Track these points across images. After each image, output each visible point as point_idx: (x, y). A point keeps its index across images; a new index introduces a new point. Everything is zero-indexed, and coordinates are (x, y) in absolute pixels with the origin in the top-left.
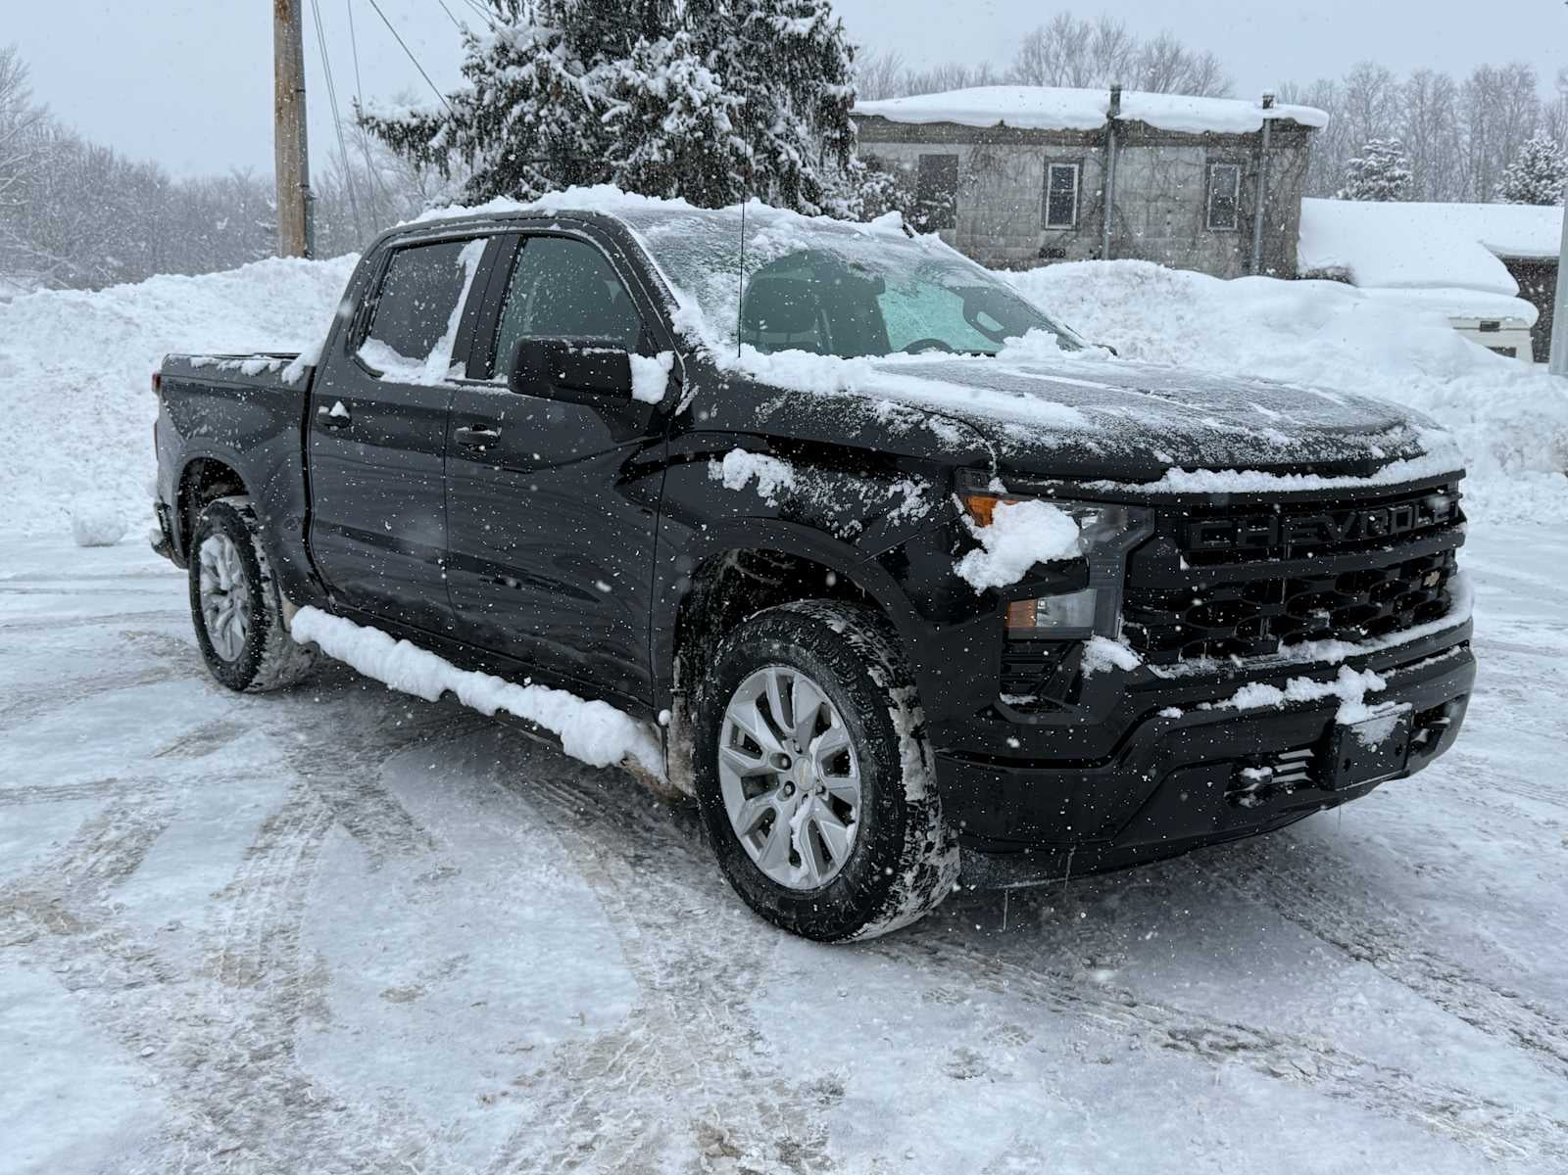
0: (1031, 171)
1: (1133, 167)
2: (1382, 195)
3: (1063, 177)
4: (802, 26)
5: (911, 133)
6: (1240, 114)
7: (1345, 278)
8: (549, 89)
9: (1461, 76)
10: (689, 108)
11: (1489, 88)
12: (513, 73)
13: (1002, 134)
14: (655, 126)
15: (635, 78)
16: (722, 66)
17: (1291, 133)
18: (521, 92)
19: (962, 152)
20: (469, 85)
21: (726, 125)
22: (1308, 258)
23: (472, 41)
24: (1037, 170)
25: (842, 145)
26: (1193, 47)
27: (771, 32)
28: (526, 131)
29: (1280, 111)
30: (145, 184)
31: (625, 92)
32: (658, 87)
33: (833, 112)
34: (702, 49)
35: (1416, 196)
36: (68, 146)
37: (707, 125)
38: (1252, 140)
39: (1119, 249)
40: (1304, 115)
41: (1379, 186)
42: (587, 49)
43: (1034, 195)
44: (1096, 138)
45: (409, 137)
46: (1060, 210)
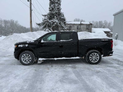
1: (82, 26)
2: (95, 28)
3: (78, 27)
4: (63, 18)
5: (69, 24)
6: (88, 23)
7: (94, 32)
8: (48, 22)
9: (98, 21)
10: (56, 23)
11: (100, 22)
13: (74, 24)
14: (54, 24)
15: (53, 21)
16: (58, 20)
18: (46, 22)
19: (72, 25)
20: (43, 21)
21: (58, 24)
22: (92, 31)
23: (43, 19)
24: (76, 26)
25: (65, 25)
26: (83, 20)
27: (61, 18)
28: (46, 24)
29: (90, 23)
30: (25, 28)
31: (52, 22)
33: (65, 23)
35: (97, 28)
36: (20, 26)
37: (57, 23)
38: (89, 25)
39: (81, 31)
41: (95, 27)
42: (50, 19)
43: (76, 28)
44: (80, 25)
45: (39, 24)
46: (78, 29)
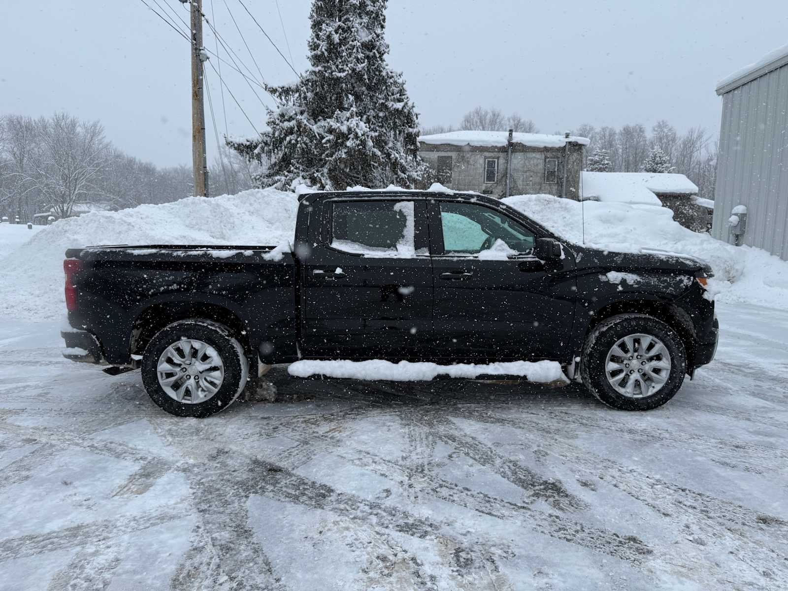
0: (480, 162)
1: (517, 160)
2: (601, 170)
4: (399, 106)
5: (435, 148)
6: (558, 141)
7: (597, 199)
8: (301, 130)
9: (618, 128)
10: (357, 137)
11: (628, 133)
12: (287, 125)
13: (469, 148)
14: (343, 144)
15: (335, 126)
16: (368, 121)
17: (576, 147)
18: (290, 131)
19: (454, 155)
20: (269, 129)
21: (370, 143)
22: (583, 193)
23: (270, 113)
24: (481, 161)
25: (414, 152)
27: (386, 107)
28: (292, 146)
29: (572, 139)
30: (148, 170)
31: (331, 131)
32: (344, 129)
33: (411, 139)
34: (360, 114)
37: (363, 143)
38: (562, 150)
39: (513, 191)
40: (581, 140)
42: (316, 114)
43: (481, 171)
44: (503, 150)
45: (246, 149)
46: (490, 176)
